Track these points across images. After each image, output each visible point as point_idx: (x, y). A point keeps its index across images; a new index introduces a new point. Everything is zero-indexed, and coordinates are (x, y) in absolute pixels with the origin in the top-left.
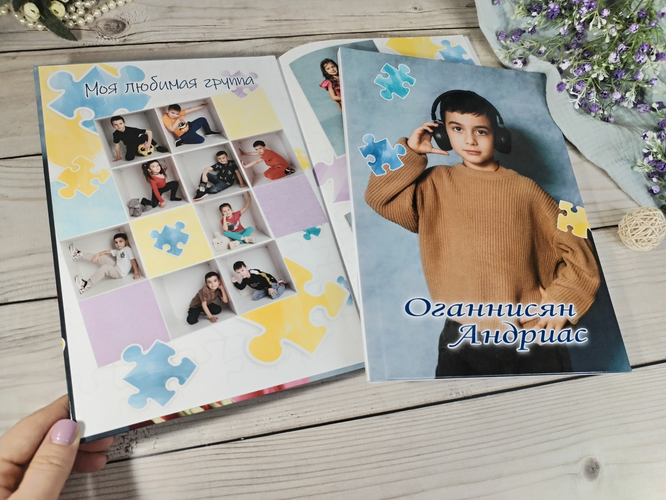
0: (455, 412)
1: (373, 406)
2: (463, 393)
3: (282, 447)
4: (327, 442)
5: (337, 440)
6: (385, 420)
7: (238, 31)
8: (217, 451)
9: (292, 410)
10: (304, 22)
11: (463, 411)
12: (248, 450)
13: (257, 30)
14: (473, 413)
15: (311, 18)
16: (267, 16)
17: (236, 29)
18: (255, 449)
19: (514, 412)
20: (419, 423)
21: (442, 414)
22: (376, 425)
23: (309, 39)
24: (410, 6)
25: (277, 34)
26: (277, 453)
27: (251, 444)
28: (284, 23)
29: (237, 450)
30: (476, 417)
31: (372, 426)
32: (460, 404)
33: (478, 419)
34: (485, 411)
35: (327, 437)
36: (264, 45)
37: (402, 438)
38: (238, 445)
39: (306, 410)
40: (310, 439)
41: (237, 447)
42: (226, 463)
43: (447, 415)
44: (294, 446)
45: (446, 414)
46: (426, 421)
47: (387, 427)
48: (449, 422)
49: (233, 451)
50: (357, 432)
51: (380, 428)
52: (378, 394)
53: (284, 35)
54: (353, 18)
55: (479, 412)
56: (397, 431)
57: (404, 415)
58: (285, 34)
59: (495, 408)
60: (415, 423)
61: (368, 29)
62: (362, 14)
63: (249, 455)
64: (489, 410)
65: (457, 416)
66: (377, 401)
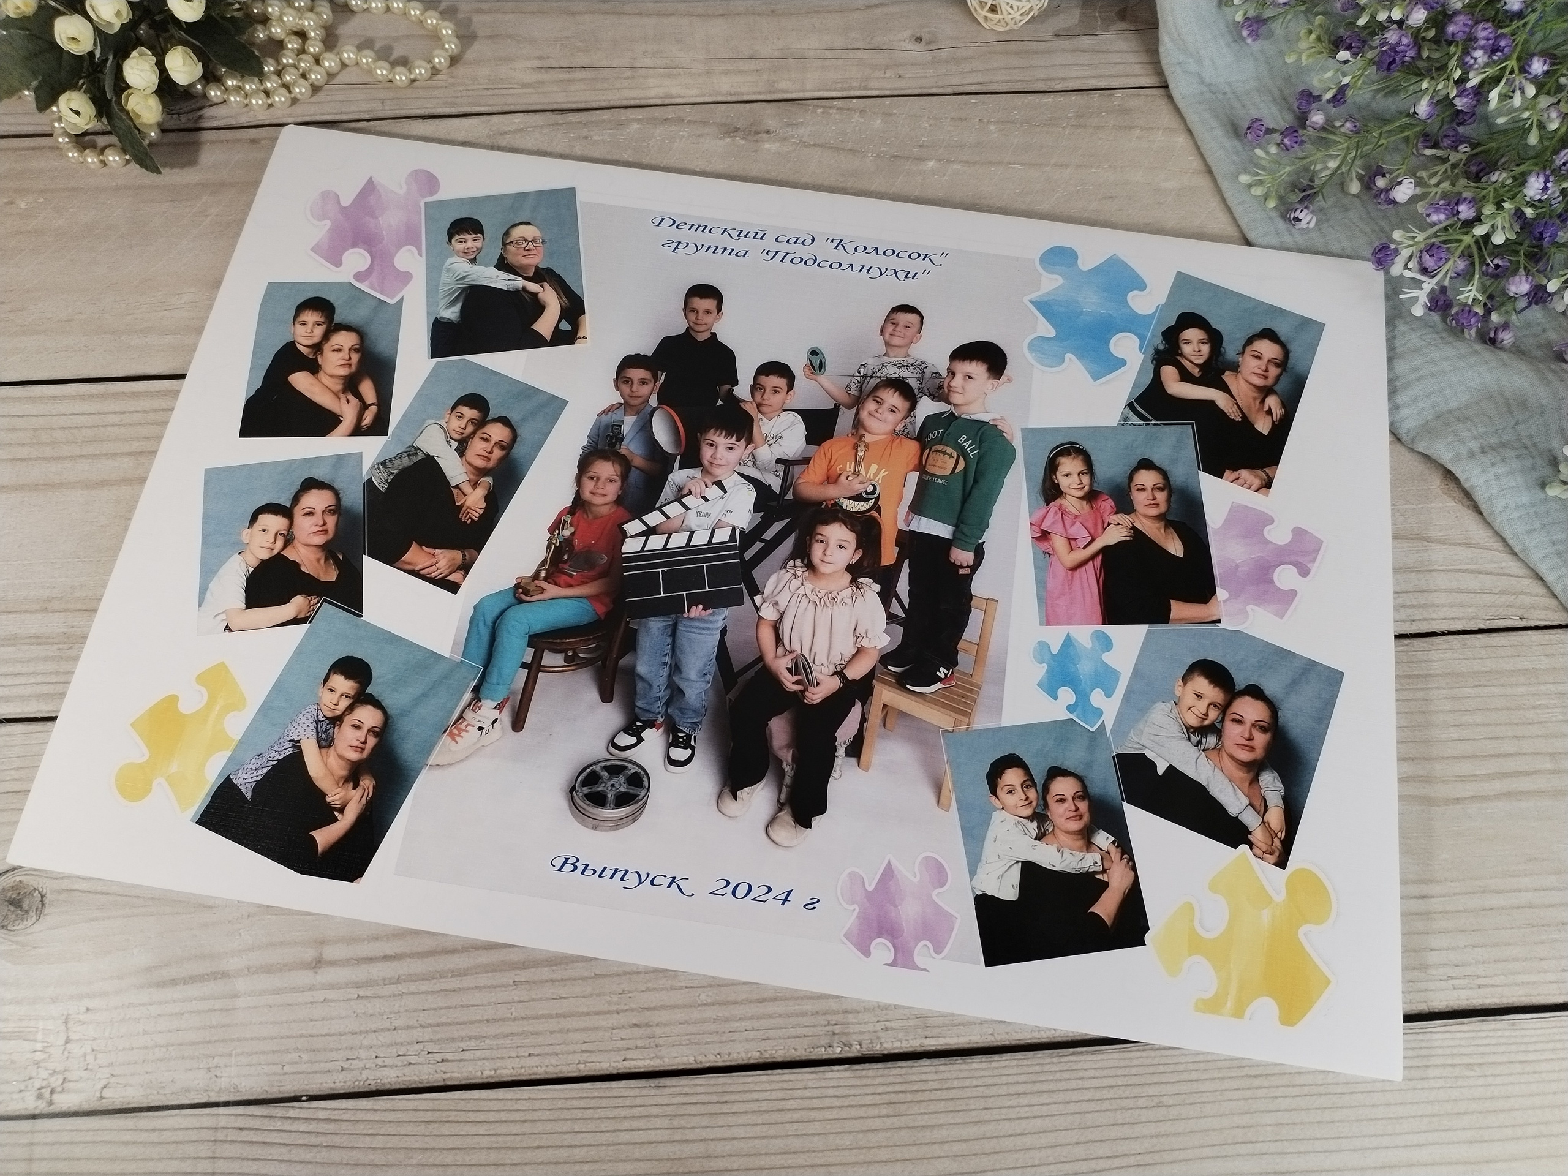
0: (831, 1092)
1: (630, 1054)
2: (860, 1045)
3: (392, 1129)
4: (503, 1129)
5: (527, 1128)
6: (653, 1092)
7: (464, 93)
8: (241, 1122)
9: (431, 1041)
10: (628, 73)
11: (853, 1092)
12: (312, 1127)
13: (512, 91)
14: (877, 1099)
15: (649, 62)
16: (540, 58)
17: (461, 88)
18: (331, 1127)
19: (986, 1109)
20: (735, 1108)
21: (798, 1093)
22: (628, 1102)
23: (632, 117)
24: (906, 34)
25: (557, 103)
26: (379, 1142)
27: (322, 1115)
28: (579, 75)
29: (288, 1126)
30: (884, 1111)
31: (619, 1102)
32: (848, 1074)
33: (888, 1116)
34: (909, 1097)
35: (504, 1116)
36: (521, 130)
37: (687, 1141)
38: (292, 1113)
39: (464, 1045)
40: (462, 1117)
41: (289, 1118)
42: (257, 1152)
43: (811, 1098)
44: (422, 1129)
45: (808, 1093)
46: (754, 1106)
47: (655, 1111)
48: (814, 1115)
49: (279, 1125)
50: (579, 1114)
51: (637, 1111)
52: (647, 1025)
53: (574, 106)
54: (752, 65)
55: (893, 1098)
56: (676, 1123)
57: (701, 1085)
58: (575, 102)
59: (939, 1092)
60: (725, 1108)
61: (786, 92)
62: (777, 54)
63: (313, 1140)
64: (919, 1096)
65: (837, 1102)
66: (640, 1043)
